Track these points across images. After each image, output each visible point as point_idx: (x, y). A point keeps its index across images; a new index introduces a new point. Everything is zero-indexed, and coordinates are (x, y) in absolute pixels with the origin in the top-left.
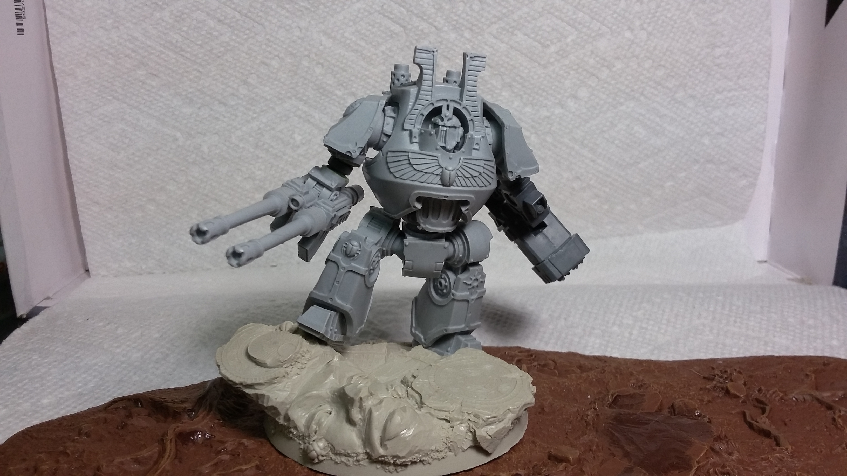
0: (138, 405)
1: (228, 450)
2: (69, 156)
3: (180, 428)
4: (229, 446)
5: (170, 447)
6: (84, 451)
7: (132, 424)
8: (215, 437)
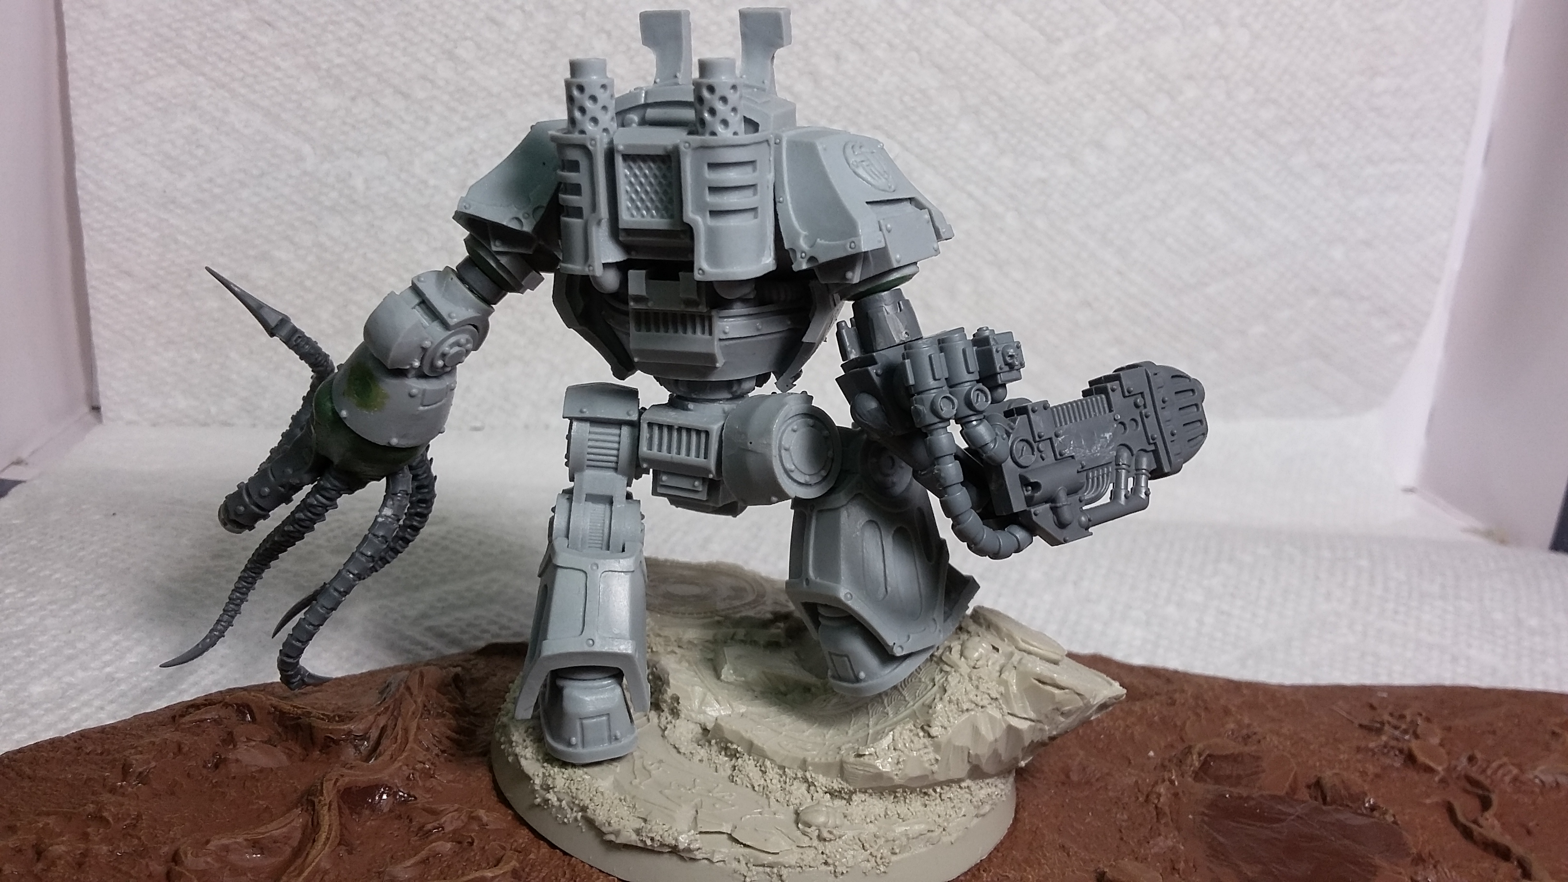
0: (246, 716)
1: (446, 830)
2: (78, 174)
3: (347, 779)
4: (451, 821)
5: (328, 819)
6: (139, 816)
7: (237, 761)
8: (416, 798)
